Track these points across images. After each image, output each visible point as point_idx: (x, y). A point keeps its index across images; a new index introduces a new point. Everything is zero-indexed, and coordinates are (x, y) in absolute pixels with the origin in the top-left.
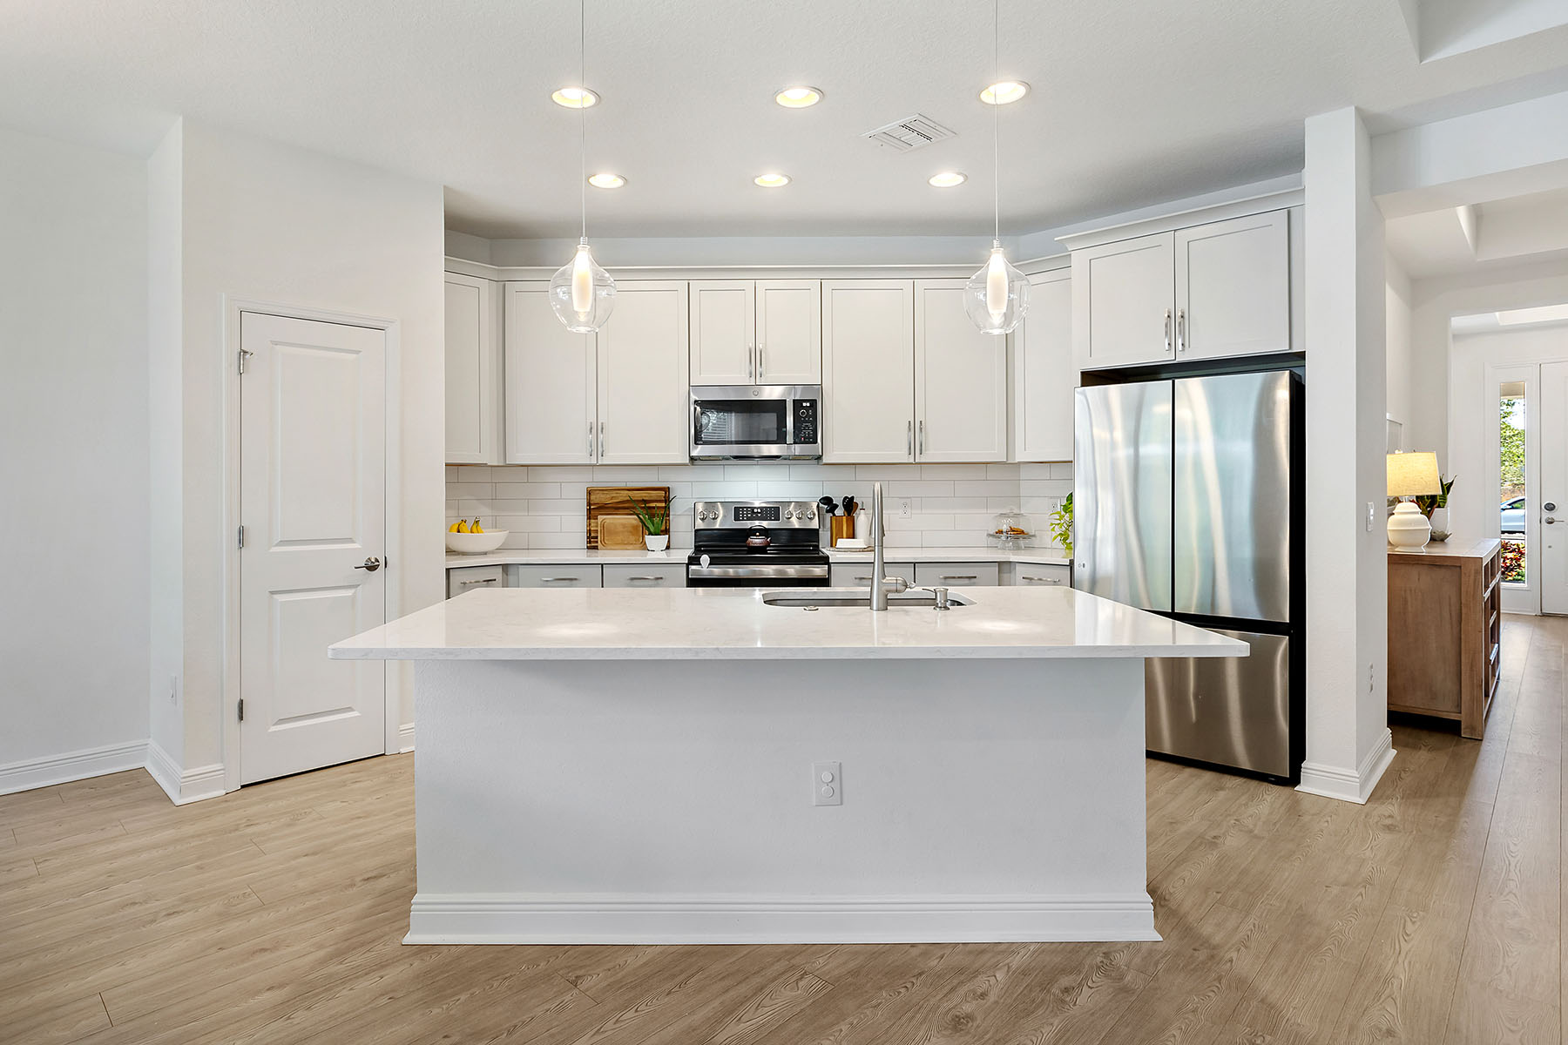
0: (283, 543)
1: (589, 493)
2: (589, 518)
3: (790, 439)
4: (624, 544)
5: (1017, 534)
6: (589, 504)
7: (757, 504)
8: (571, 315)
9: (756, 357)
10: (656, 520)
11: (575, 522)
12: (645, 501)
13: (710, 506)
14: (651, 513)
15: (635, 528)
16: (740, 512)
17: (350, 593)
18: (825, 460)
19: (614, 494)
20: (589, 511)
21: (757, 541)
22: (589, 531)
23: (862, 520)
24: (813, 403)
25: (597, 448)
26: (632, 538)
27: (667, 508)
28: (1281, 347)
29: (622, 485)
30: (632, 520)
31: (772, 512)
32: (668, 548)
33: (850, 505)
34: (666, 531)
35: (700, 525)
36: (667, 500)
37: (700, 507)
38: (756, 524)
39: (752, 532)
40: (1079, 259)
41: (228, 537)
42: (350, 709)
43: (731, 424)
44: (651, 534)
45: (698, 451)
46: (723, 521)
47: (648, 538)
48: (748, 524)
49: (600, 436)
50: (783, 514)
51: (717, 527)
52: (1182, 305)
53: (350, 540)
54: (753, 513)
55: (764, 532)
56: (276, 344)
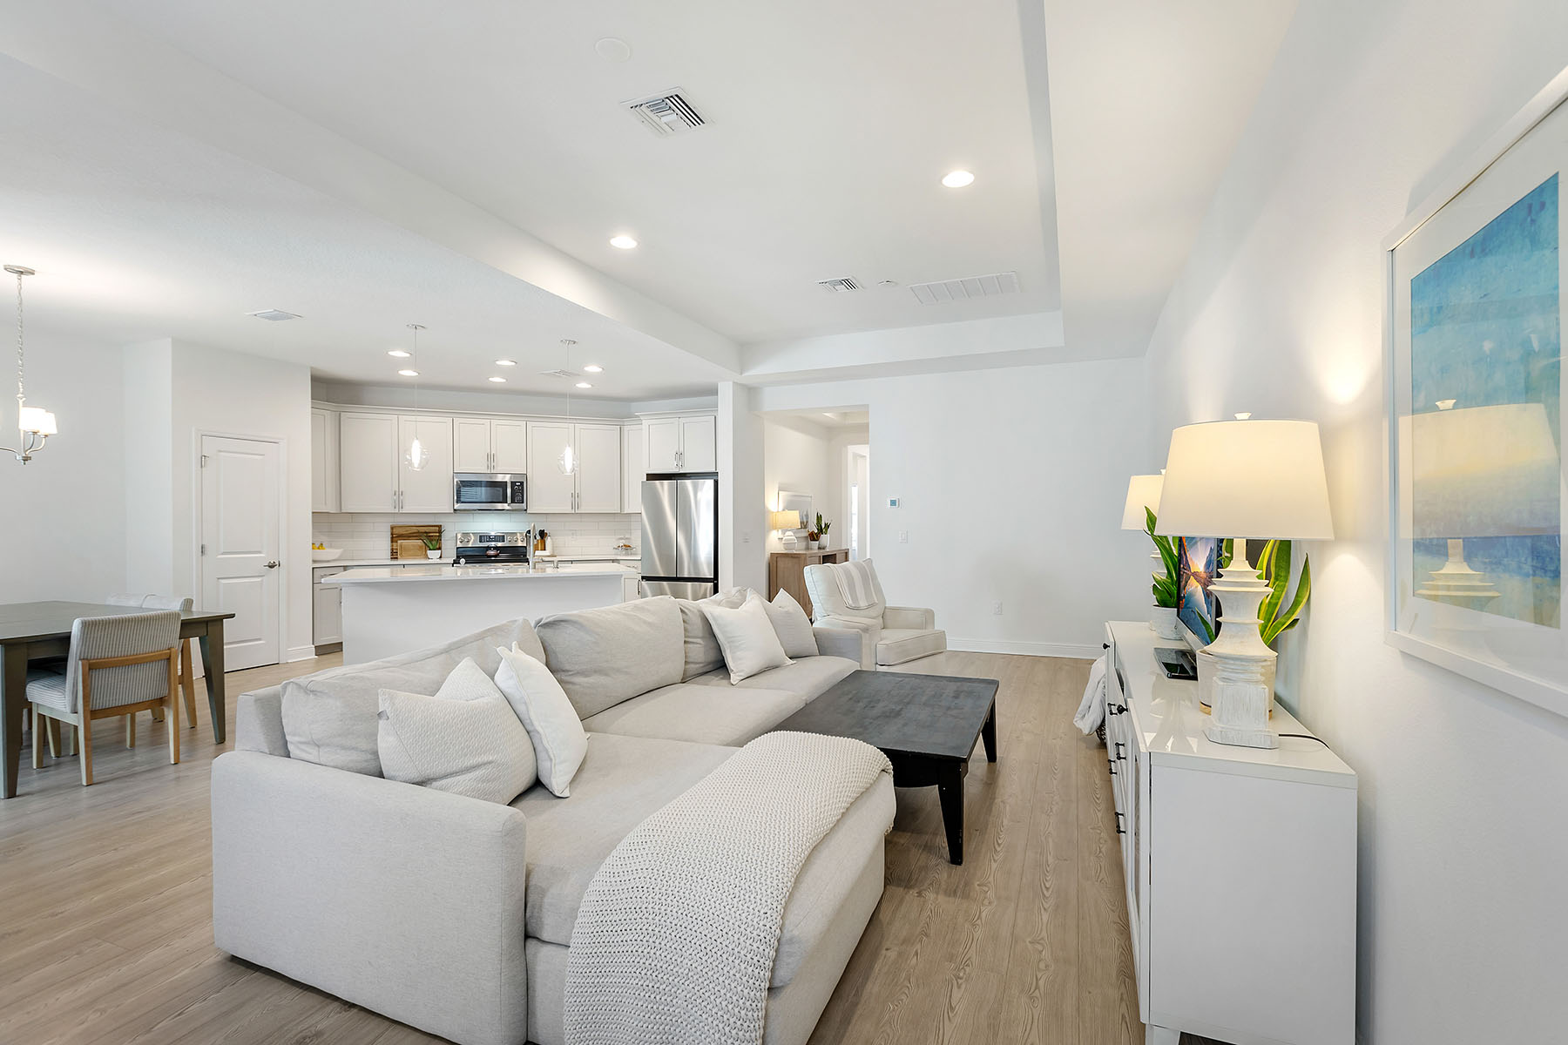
0: (224, 553)
1: (392, 528)
2: (392, 542)
3: (509, 500)
4: (415, 556)
5: (627, 547)
6: (392, 534)
7: (493, 534)
8: (411, 463)
9: (491, 457)
10: (434, 542)
11: (383, 545)
12: (426, 533)
13: (466, 535)
14: (430, 538)
15: (421, 547)
16: (482, 538)
17: (259, 579)
18: (528, 511)
19: (408, 529)
20: (392, 538)
21: (492, 552)
22: (392, 549)
23: (548, 541)
24: (522, 483)
25: (399, 503)
26: (419, 553)
27: (440, 536)
28: (714, 470)
29: (413, 524)
30: (419, 542)
31: (502, 538)
32: (441, 557)
33: (543, 534)
34: (440, 549)
35: (459, 545)
36: (440, 532)
37: (459, 536)
38: (493, 544)
39: (489, 548)
40: (645, 423)
41: (196, 550)
42: (260, 639)
43: (482, 492)
44: (430, 550)
45: (457, 506)
46: (473, 542)
47: (428, 552)
48: (486, 544)
49: (401, 498)
50: (507, 538)
51: (470, 546)
52: (681, 449)
53: (260, 552)
54: (490, 539)
55: (496, 548)
56: (220, 451)
